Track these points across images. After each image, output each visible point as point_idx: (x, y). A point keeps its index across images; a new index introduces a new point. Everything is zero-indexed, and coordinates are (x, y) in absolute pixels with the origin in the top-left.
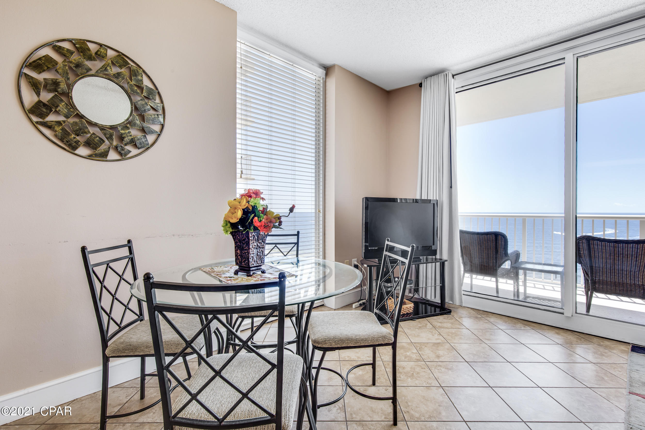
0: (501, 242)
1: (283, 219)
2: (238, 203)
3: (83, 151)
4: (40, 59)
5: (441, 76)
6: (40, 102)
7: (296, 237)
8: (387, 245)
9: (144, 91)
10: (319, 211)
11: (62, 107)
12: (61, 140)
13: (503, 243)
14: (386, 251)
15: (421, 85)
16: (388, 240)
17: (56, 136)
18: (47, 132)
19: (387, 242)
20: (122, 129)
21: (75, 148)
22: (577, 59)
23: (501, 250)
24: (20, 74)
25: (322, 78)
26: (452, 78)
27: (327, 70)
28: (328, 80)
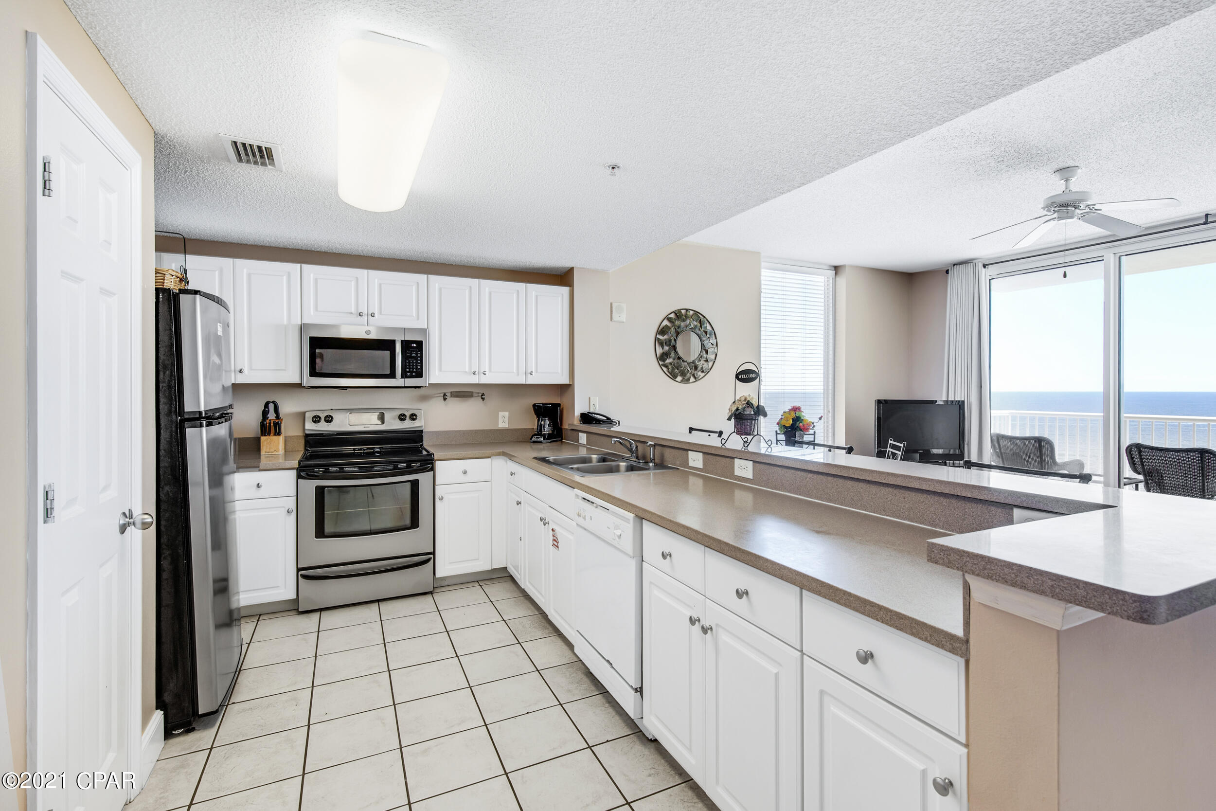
0: (1046, 449)
1: (815, 424)
2: (789, 415)
3: (679, 378)
4: (663, 328)
5: (970, 266)
6: (663, 353)
7: (813, 436)
8: (890, 443)
9: (708, 334)
10: (829, 412)
11: (673, 355)
12: (671, 374)
13: (1049, 449)
14: (889, 448)
15: (947, 272)
16: (891, 440)
17: (668, 372)
18: (665, 369)
19: (890, 442)
20: (698, 362)
21: (676, 377)
22: (1119, 258)
23: (1047, 458)
24: (656, 339)
25: (831, 278)
26: (983, 268)
27: (837, 269)
28: (838, 279)
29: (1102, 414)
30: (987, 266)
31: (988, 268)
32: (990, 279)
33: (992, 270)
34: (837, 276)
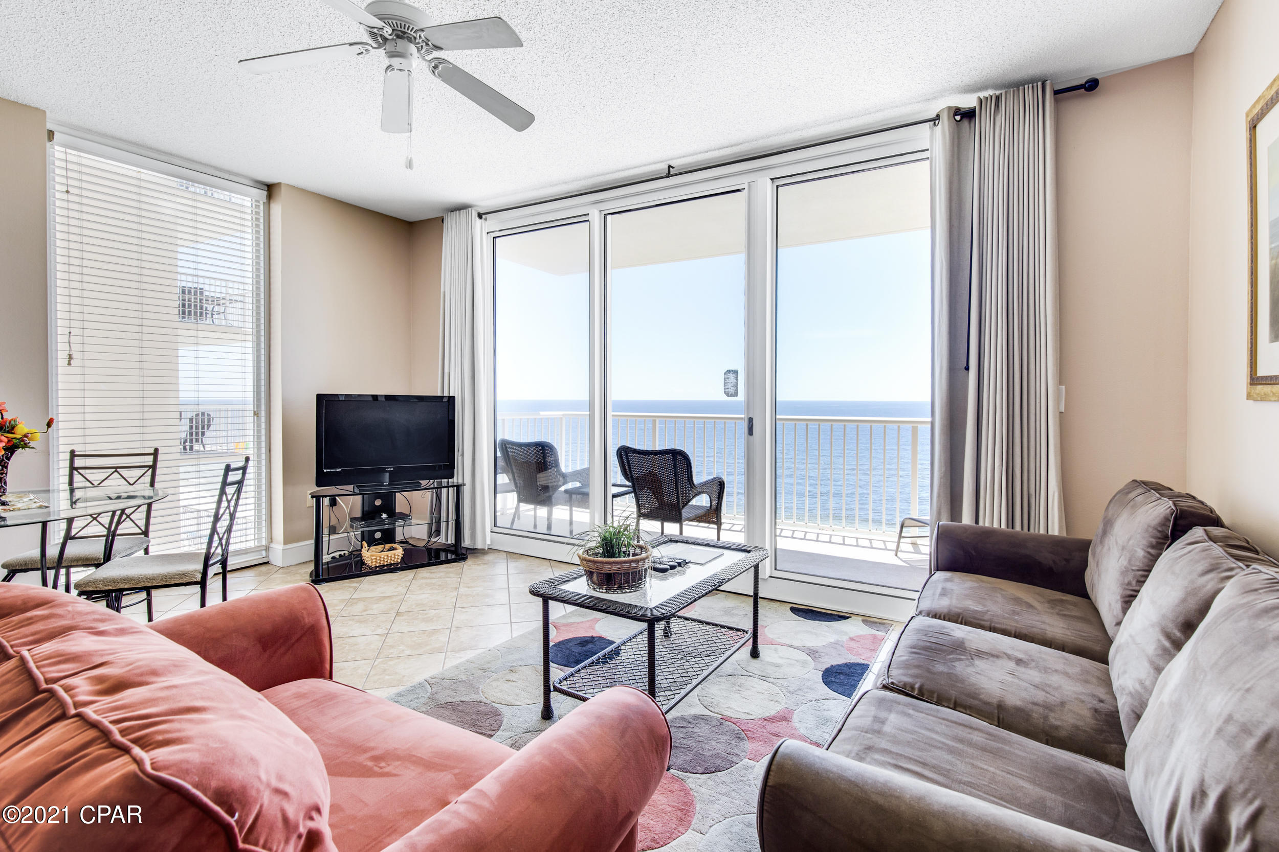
0: (549, 457)
7: (152, 457)
13: (552, 458)
15: (441, 221)
22: (605, 217)
23: (550, 468)
25: (262, 202)
26: (477, 218)
27: (271, 189)
28: (273, 205)
29: (588, 413)
30: (484, 216)
31: (486, 219)
32: (494, 238)
33: (493, 223)
34: (271, 201)
